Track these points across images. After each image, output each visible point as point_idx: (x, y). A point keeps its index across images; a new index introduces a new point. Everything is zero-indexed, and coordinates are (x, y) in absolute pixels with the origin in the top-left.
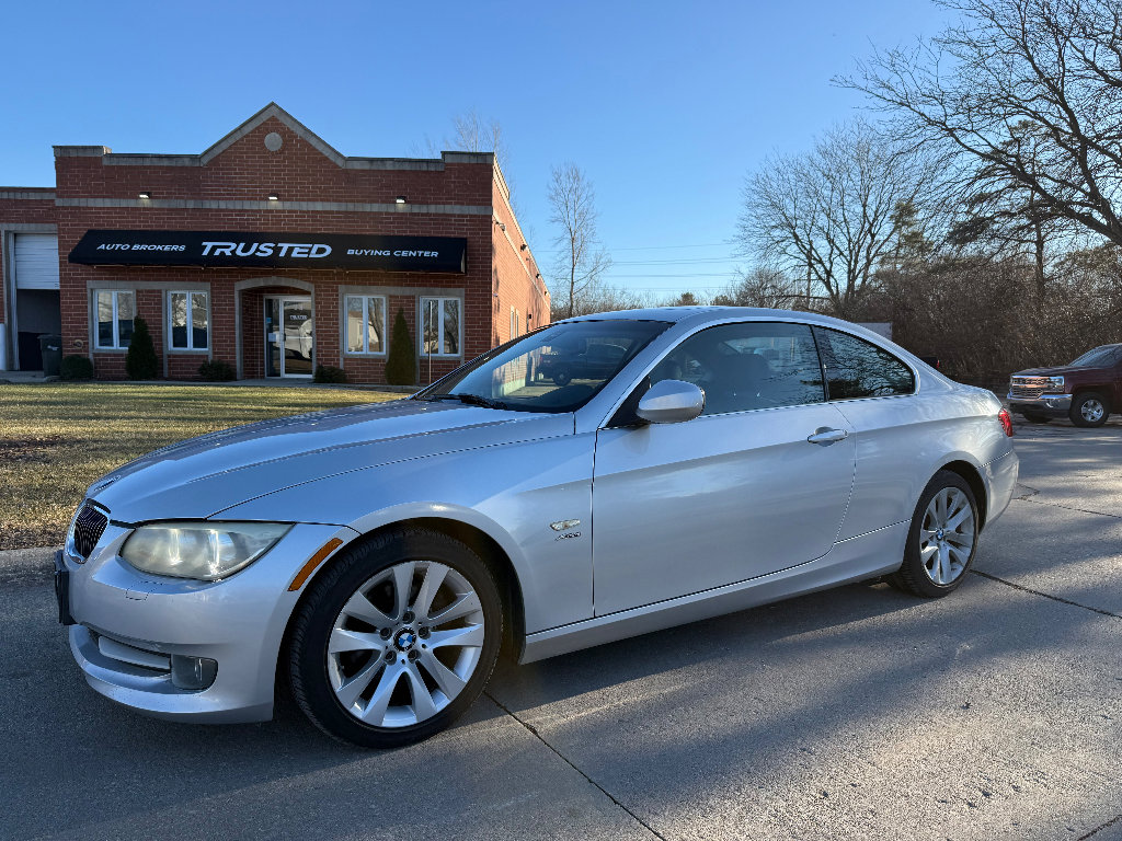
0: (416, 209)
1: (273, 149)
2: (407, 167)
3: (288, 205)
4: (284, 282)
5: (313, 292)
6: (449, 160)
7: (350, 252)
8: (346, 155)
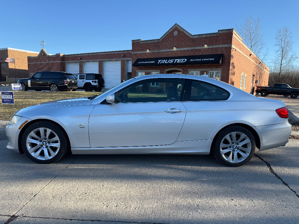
0: (210, 47)
1: (175, 35)
2: (208, 36)
3: (178, 49)
4: (176, 69)
5: (182, 71)
6: (220, 32)
7: (191, 60)
8: (193, 35)
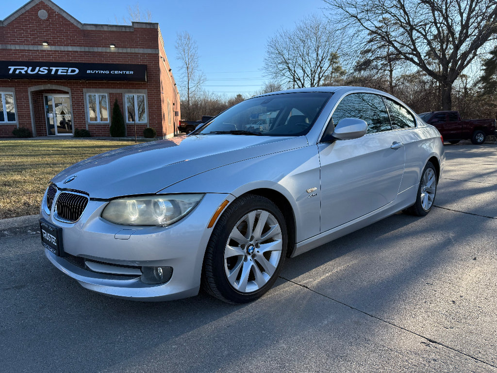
0: (120, 50)
1: (43, 18)
2: (115, 29)
3: (53, 48)
4: (54, 87)
5: (70, 92)
6: (136, 26)
7: (88, 72)
8: (83, 23)
